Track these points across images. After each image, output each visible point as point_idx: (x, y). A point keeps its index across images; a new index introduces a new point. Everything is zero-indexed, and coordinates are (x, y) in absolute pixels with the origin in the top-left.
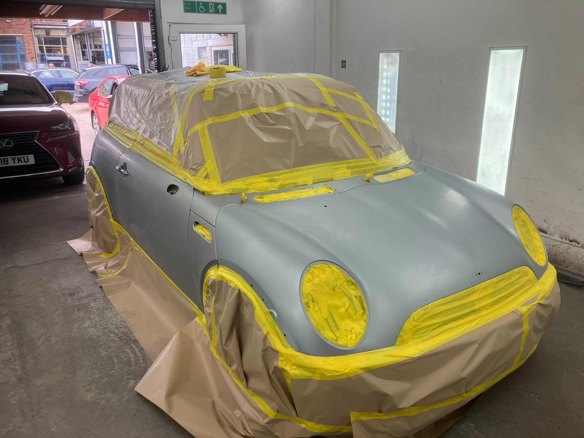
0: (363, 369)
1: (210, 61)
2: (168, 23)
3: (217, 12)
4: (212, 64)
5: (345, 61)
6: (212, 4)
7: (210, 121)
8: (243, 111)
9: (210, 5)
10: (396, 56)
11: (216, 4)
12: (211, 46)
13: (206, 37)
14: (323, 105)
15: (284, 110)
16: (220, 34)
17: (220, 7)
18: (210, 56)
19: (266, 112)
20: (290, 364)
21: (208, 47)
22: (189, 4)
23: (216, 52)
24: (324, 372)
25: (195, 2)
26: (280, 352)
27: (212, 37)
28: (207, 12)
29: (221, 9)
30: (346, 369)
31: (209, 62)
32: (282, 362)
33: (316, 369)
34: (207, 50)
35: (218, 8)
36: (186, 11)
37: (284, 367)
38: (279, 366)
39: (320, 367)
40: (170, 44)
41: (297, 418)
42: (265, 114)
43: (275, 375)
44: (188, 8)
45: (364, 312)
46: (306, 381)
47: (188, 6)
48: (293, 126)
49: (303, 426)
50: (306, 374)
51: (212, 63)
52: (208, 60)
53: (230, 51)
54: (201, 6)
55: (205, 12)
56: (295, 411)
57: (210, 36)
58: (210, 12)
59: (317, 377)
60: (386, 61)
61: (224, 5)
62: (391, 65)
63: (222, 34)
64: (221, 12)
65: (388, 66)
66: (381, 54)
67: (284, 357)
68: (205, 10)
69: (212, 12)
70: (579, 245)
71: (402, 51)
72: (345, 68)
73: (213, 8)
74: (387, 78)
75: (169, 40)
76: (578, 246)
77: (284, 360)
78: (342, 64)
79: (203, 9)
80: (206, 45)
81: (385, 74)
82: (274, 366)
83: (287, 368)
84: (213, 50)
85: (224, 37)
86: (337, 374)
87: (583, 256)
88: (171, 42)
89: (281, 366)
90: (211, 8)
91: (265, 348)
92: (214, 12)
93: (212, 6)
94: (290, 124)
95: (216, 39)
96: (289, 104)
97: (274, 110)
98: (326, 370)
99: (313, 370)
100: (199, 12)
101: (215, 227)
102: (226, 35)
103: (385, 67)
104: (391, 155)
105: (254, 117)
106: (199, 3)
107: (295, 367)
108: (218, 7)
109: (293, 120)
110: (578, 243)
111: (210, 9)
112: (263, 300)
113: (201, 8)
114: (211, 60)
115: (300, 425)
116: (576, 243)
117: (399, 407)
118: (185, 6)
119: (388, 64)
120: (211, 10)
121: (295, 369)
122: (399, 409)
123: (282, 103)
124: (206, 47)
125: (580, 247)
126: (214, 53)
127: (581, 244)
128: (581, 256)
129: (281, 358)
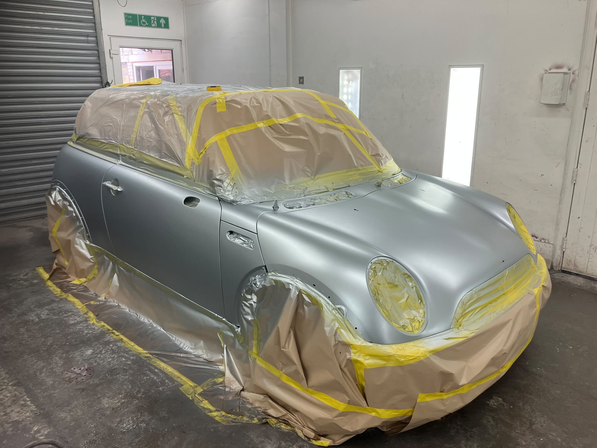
0: (431, 352)
1: (132, 78)
2: (108, 35)
3: (159, 26)
4: (134, 81)
5: (303, 78)
6: (155, 18)
7: (228, 132)
8: (258, 122)
9: (152, 19)
10: (357, 73)
11: (159, 18)
12: (133, 62)
13: (126, 52)
14: (327, 117)
15: (297, 120)
16: (144, 49)
17: (162, 21)
18: (132, 72)
19: (280, 123)
20: (363, 354)
21: (129, 62)
22: (131, 17)
23: (138, 69)
24: (398, 358)
25: (137, 15)
26: (352, 345)
27: (134, 53)
28: (150, 26)
29: (164, 23)
30: (417, 353)
31: (130, 79)
32: (355, 354)
33: (390, 356)
34: (128, 66)
35: (160, 23)
36: (127, 24)
37: (357, 359)
38: (352, 359)
39: (394, 354)
40: (111, 58)
41: (368, 407)
42: (279, 125)
43: (346, 368)
44: (129, 21)
45: (421, 301)
46: (379, 370)
47: (129, 19)
48: (308, 136)
49: (374, 414)
50: (380, 363)
51: (134, 79)
52: (130, 77)
53: (156, 67)
54: (143, 20)
55: (147, 26)
56: (365, 401)
57: (132, 51)
58: (152, 26)
59: (391, 364)
60: (346, 77)
61: (166, 19)
62: (352, 81)
63: (146, 49)
64: (163, 27)
65: (349, 82)
66: (341, 71)
67: (356, 349)
68: (148, 24)
69: (155, 26)
70: (538, 239)
71: (363, 68)
72: (303, 84)
73: (155, 22)
74: (348, 94)
75: (110, 54)
76: (536, 240)
77: (357, 352)
78: (300, 81)
79: (145, 22)
80: (127, 61)
81: (345, 90)
82: (347, 359)
83: (361, 359)
84: (135, 66)
85: (148, 52)
86: (410, 359)
87: (541, 248)
88: (112, 56)
89: (354, 358)
90: (154, 22)
91: (336, 343)
92: (156, 26)
93: (154, 20)
94: (306, 135)
95: (139, 54)
96: (299, 115)
97: (286, 121)
98: (400, 356)
99: (387, 357)
100: (141, 25)
101: (257, 234)
102: (150, 51)
103: (346, 83)
104: (388, 163)
105: (269, 127)
106: (140, 16)
107: (368, 357)
108: (160, 21)
109: (307, 130)
110: (537, 238)
111: (152, 22)
112: (329, 297)
113: (143, 21)
114: (132, 76)
115: (370, 414)
116: (535, 238)
117: (460, 385)
118: (126, 18)
119: (349, 81)
120: (153, 24)
121: (368, 359)
122: (460, 386)
123: (292, 115)
124: (126, 63)
125: (539, 241)
126: (136, 69)
127: (539, 238)
128: (540, 249)
129: (352, 351)
